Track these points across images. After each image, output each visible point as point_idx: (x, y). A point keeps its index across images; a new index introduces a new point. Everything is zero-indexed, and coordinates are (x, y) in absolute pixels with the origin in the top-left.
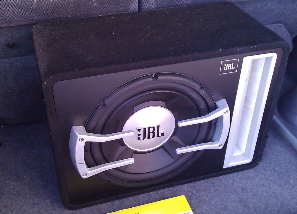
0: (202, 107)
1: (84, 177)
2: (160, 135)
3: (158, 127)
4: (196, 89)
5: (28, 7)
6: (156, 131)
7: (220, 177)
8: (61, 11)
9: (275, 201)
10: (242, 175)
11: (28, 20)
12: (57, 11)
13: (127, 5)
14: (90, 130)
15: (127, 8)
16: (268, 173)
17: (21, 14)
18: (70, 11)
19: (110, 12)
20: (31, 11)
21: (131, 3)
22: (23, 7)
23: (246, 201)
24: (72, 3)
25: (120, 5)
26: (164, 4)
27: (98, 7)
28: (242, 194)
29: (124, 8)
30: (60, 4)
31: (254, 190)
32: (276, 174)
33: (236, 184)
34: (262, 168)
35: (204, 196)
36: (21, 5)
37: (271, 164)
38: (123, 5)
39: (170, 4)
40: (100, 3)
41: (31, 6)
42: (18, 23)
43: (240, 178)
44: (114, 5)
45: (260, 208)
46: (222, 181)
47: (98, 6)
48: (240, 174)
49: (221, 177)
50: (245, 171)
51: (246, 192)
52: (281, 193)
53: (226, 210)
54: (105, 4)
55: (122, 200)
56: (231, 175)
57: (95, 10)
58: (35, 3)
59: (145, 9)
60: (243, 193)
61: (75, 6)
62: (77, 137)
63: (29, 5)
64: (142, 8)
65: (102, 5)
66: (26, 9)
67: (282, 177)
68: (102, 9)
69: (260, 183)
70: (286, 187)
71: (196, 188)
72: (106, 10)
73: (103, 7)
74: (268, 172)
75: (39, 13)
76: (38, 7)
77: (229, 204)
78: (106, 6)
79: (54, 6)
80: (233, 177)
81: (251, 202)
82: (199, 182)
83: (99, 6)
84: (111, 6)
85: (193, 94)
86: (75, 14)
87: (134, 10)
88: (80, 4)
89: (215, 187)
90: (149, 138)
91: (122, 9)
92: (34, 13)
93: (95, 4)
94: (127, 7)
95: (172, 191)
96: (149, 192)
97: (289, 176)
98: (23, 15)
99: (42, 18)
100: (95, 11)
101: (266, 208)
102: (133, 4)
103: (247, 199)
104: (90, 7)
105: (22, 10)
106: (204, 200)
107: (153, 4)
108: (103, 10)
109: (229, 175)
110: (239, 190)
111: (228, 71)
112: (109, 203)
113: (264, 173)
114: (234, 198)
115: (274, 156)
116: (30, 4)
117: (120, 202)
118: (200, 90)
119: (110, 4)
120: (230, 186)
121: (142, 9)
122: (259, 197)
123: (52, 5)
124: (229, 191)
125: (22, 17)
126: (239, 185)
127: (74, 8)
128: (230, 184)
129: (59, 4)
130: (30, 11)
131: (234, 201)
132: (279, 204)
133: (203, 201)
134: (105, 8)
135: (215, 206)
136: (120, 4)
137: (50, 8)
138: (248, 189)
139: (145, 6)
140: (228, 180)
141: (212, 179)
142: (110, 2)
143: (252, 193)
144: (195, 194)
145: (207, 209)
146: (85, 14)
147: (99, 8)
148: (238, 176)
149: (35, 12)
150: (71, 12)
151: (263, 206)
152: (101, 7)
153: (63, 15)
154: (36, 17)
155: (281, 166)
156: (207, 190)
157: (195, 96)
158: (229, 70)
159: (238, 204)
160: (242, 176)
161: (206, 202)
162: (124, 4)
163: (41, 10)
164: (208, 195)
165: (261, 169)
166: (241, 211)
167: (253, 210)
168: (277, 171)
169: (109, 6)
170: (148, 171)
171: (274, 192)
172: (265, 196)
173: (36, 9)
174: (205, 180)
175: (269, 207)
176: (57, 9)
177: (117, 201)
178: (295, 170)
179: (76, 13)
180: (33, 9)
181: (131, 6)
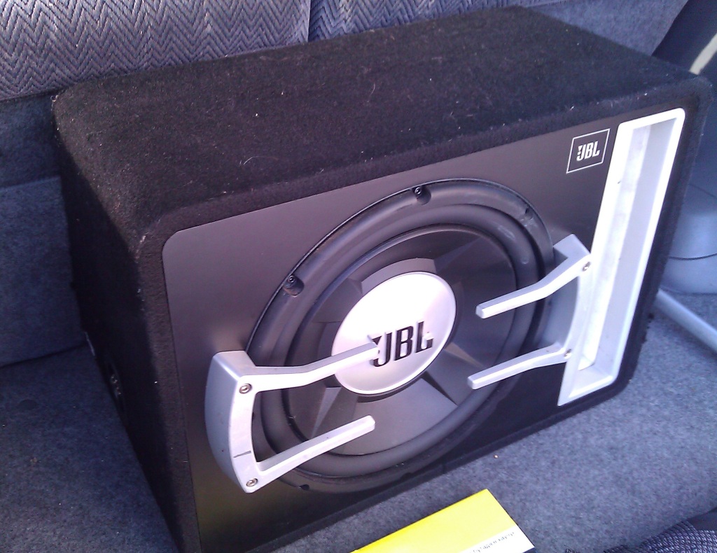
0: (525, 261)
1: (251, 489)
2: (424, 346)
3: (421, 325)
4: (516, 217)
5: (36, 44)
6: (414, 339)
7: (551, 428)
8: (124, 51)
9: (694, 468)
10: (597, 416)
11: (35, 83)
12: (113, 52)
13: (287, 27)
14: (262, 360)
15: (285, 36)
16: (653, 402)
17: (17, 66)
18: (145, 50)
19: (245, 48)
20: (45, 57)
21: (295, 22)
22: (23, 45)
23: (630, 478)
24: (151, 27)
25: (269, 29)
26: (371, 19)
27: (216, 36)
28: (613, 462)
29: (279, 33)
30: (121, 31)
31: (638, 447)
32: (671, 402)
33: (592, 441)
34: (636, 392)
35: (530, 484)
36: (17, 41)
37: (653, 379)
38: (276, 28)
39: (384, 20)
40: (222, 25)
41: (45, 43)
42: (8, 90)
43: (596, 424)
44: (255, 28)
45: (667, 489)
46: (558, 438)
47: (216, 32)
48: (593, 412)
49: (553, 430)
50: (602, 405)
51: (623, 456)
52: (699, 445)
53: (593, 508)
54: (233, 26)
55: (333, 528)
56: (574, 421)
57: (209, 44)
58: (53, 32)
59: (327, 35)
60: (615, 459)
61: (160, 36)
62: (233, 383)
63: (39, 38)
64: (319, 33)
65: (226, 30)
66: (31, 52)
67: (687, 407)
68: (226, 41)
69: (645, 428)
70: (704, 429)
71: (505, 464)
72: (235, 42)
73: (229, 34)
74: (652, 398)
75: (65, 60)
76: (64, 44)
77: (593, 493)
78: (237, 33)
79: (106, 38)
80: (580, 423)
81: (642, 480)
82: (507, 450)
83: (220, 31)
84: (247, 31)
85: (507, 230)
86: (158, 57)
87: (301, 40)
88: (171, 29)
89: (547, 455)
90: (398, 357)
91: (274, 37)
92: (52, 61)
93: (209, 28)
94: (286, 32)
95: (450, 484)
96: (395, 494)
97: (700, 402)
98: (24, 68)
99: (72, 75)
100: (208, 47)
101: (681, 488)
102: (300, 22)
103: (631, 473)
104: (198, 37)
105: (19, 55)
106: (535, 492)
107: (346, 21)
108: (228, 43)
109: (568, 420)
110: (605, 455)
111: (585, 162)
112: (303, 542)
113: (644, 403)
114: (599, 475)
115: (652, 360)
116: (42, 37)
117: (329, 535)
118: (526, 218)
119: (245, 27)
120: (582, 446)
121: (318, 36)
122: (655, 463)
123: (100, 36)
124: (583, 460)
125: (20, 73)
126: (599, 442)
127: (155, 40)
128: (578, 442)
129: (118, 31)
130: (42, 55)
131: (602, 483)
132: (705, 473)
133: (533, 497)
134: (234, 37)
135: (563, 505)
136: (270, 23)
137: (95, 45)
138: (624, 447)
139: (327, 29)
140: (572, 434)
141: (534, 437)
142: (245, 22)
143: (636, 456)
144: (507, 482)
145: (549, 514)
146: (182, 55)
147: (218, 38)
148: (592, 421)
149: (54, 57)
150: (147, 52)
151: (671, 484)
152: (223, 36)
153: (127, 63)
154: (58, 71)
155: (675, 380)
156: (533, 465)
157: (511, 234)
158: (587, 159)
159: (613, 489)
160: (597, 418)
161: (539, 498)
162: (280, 24)
163: (71, 52)
164: (538, 479)
165: (634, 395)
166: (626, 506)
167: (654, 498)
168: (671, 393)
169: (244, 32)
170: (395, 443)
171: (683, 444)
172: (667, 459)
173: (59, 49)
174: (520, 443)
175: (685, 483)
176: (113, 46)
177: (322, 532)
178: (707, 386)
179: (160, 55)
180: (50, 49)
181: (296, 28)
